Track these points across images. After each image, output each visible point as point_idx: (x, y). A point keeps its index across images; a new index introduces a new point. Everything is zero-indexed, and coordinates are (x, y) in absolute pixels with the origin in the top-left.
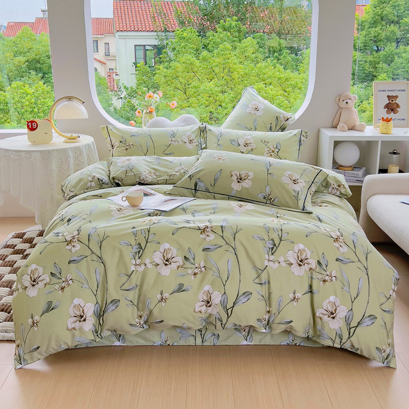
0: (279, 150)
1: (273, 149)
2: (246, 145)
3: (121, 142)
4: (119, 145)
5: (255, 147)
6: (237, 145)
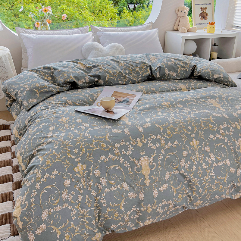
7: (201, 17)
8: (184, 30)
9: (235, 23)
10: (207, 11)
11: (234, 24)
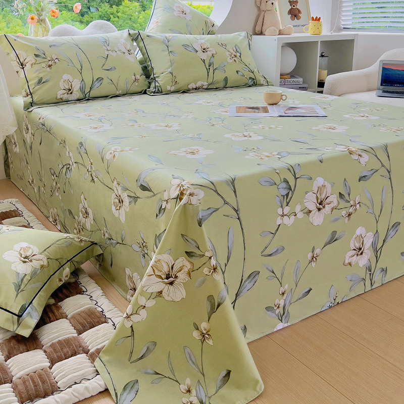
0: (240, 54)
1: (235, 54)
2: (204, 50)
3: (36, 56)
4: (34, 61)
5: (215, 53)
6: (193, 51)
7: (290, 15)
8: (275, 30)
9: (343, 23)
10: (299, 6)
11: (342, 25)
